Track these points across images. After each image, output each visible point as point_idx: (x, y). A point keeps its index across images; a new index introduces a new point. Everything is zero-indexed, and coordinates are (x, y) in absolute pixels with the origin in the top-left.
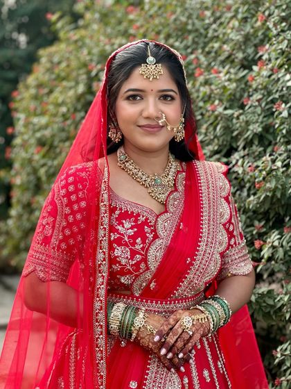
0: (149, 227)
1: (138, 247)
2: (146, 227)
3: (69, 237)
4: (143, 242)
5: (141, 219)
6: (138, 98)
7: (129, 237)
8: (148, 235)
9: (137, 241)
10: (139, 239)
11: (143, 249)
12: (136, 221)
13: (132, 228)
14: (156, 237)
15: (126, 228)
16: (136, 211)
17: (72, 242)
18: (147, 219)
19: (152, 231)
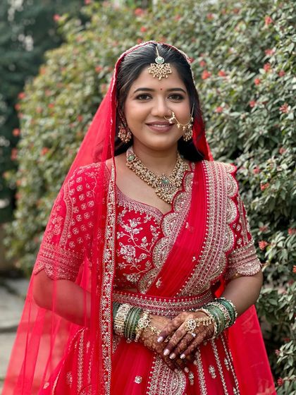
0: (155, 226)
1: (144, 246)
2: (152, 226)
3: (78, 236)
4: (149, 241)
5: (148, 218)
6: (148, 98)
7: (135, 236)
8: (153, 234)
9: (143, 240)
10: (145, 238)
11: (148, 247)
12: (142, 220)
13: (138, 227)
14: (161, 236)
15: (132, 228)
16: (142, 211)
17: (80, 241)
18: (153, 219)
19: (158, 230)
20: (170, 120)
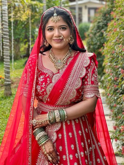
0: (49, 78)
1: (43, 86)
2: (48, 78)
4: (45, 84)
5: (47, 75)
6: (52, 29)
7: (41, 82)
8: (48, 81)
9: (43, 84)
10: (44, 83)
11: (45, 87)
12: (45, 76)
13: (42, 79)
14: (51, 82)
16: (46, 72)
18: (49, 75)
19: (50, 80)
20: (61, 38)
